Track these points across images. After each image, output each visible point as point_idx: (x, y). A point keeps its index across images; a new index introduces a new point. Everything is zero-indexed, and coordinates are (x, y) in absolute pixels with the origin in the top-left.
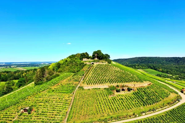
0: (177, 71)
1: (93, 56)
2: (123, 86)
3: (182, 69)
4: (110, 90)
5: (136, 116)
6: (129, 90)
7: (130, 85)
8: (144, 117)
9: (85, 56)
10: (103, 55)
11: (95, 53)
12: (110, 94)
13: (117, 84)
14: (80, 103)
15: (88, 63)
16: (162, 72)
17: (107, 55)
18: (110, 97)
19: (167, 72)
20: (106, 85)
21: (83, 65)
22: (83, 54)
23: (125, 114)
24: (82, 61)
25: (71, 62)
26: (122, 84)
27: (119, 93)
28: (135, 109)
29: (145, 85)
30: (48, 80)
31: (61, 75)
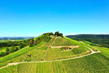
1: (55, 34)
2: (67, 47)
4: (62, 49)
5: (71, 58)
6: (70, 49)
7: (71, 47)
8: (74, 58)
9: (51, 34)
10: (59, 34)
11: (56, 33)
12: (62, 50)
13: (65, 46)
14: (50, 53)
15: (53, 38)
17: (61, 34)
18: (62, 51)
19: (96, 43)
20: (60, 47)
21: (50, 38)
22: (50, 33)
23: (67, 57)
24: (50, 37)
25: (45, 37)
27: (66, 50)
28: (71, 56)
29: (77, 47)
30: (35, 45)
31: (41, 43)
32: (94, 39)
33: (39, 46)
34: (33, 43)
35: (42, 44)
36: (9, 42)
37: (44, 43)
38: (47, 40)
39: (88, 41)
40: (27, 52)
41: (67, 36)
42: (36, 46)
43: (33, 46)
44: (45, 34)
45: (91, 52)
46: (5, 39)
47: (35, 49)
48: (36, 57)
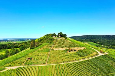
0: (108, 43)
1: (58, 35)
3: (110, 42)
4: (66, 51)
5: (76, 61)
6: (75, 51)
7: (75, 48)
8: (80, 61)
9: (54, 35)
10: (63, 34)
11: (59, 33)
12: (66, 52)
13: (69, 48)
15: (56, 39)
16: (99, 44)
17: (65, 34)
18: (66, 54)
19: (102, 44)
20: (64, 49)
21: (53, 40)
22: (53, 34)
23: (71, 60)
24: (53, 38)
25: (47, 38)
26: (72, 48)
27: (70, 52)
28: (76, 58)
29: (82, 48)
30: (37, 46)
31: (43, 44)
32: (100, 39)
33: (40, 48)
34: (34, 45)
35: (44, 46)
36: (9, 44)
37: (46, 45)
38: (50, 42)
39: (93, 42)
40: (27, 54)
41: (71, 37)
42: (37, 48)
43: (34, 48)
44: (47, 35)
45: (98, 54)
46: (6, 40)
47: (36, 52)
48: (37, 60)
